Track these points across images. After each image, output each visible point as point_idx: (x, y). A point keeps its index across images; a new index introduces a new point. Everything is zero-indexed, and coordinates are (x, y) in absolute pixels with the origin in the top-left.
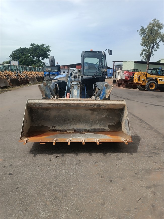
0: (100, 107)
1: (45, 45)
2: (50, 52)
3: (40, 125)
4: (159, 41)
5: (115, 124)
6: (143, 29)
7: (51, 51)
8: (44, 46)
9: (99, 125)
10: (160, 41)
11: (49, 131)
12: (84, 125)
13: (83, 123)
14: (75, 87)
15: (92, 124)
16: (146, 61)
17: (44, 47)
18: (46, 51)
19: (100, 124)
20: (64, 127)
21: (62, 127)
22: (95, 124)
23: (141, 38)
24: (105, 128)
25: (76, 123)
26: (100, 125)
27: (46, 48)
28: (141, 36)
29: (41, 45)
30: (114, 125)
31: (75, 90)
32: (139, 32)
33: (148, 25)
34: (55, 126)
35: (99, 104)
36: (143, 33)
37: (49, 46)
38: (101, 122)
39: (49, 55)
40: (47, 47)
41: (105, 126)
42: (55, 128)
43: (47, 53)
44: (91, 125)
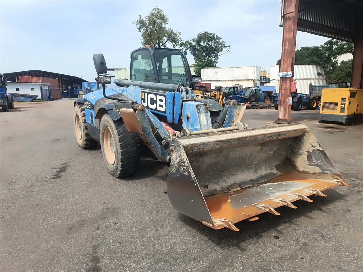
0: (280, 137)
4: (165, 41)
5: (282, 162)
6: (142, 21)
9: (264, 169)
10: (167, 41)
12: (247, 172)
13: (245, 170)
14: (202, 109)
15: (257, 168)
16: (151, 69)
19: (265, 166)
20: (221, 183)
21: (218, 183)
22: (260, 167)
23: (141, 33)
24: (272, 171)
26: (266, 169)
28: (140, 31)
30: (281, 164)
31: (203, 114)
32: (135, 24)
33: (149, 16)
34: (207, 184)
35: (280, 132)
36: (142, 26)
38: (266, 163)
41: (272, 169)
42: (209, 189)
44: (256, 171)
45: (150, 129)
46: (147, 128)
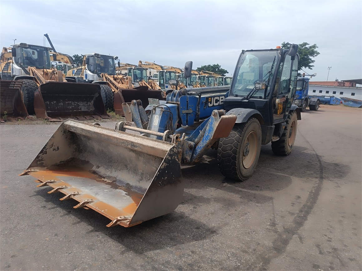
1: (308, 44)
2: (316, 56)
3: (87, 160)
7: (318, 53)
8: (306, 45)
11: (90, 171)
13: (130, 172)
17: (306, 48)
18: (306, 55)
25: (123, 169)
27: (309, 49)
29: (301, 45)
31: (157, 116)
34: (100, 165)
37: (314, 46)
39: (313, 61)
40: (310, 47)
43: (311, 57)
45: (139, 121)
46: (137, 120)
